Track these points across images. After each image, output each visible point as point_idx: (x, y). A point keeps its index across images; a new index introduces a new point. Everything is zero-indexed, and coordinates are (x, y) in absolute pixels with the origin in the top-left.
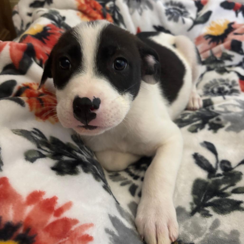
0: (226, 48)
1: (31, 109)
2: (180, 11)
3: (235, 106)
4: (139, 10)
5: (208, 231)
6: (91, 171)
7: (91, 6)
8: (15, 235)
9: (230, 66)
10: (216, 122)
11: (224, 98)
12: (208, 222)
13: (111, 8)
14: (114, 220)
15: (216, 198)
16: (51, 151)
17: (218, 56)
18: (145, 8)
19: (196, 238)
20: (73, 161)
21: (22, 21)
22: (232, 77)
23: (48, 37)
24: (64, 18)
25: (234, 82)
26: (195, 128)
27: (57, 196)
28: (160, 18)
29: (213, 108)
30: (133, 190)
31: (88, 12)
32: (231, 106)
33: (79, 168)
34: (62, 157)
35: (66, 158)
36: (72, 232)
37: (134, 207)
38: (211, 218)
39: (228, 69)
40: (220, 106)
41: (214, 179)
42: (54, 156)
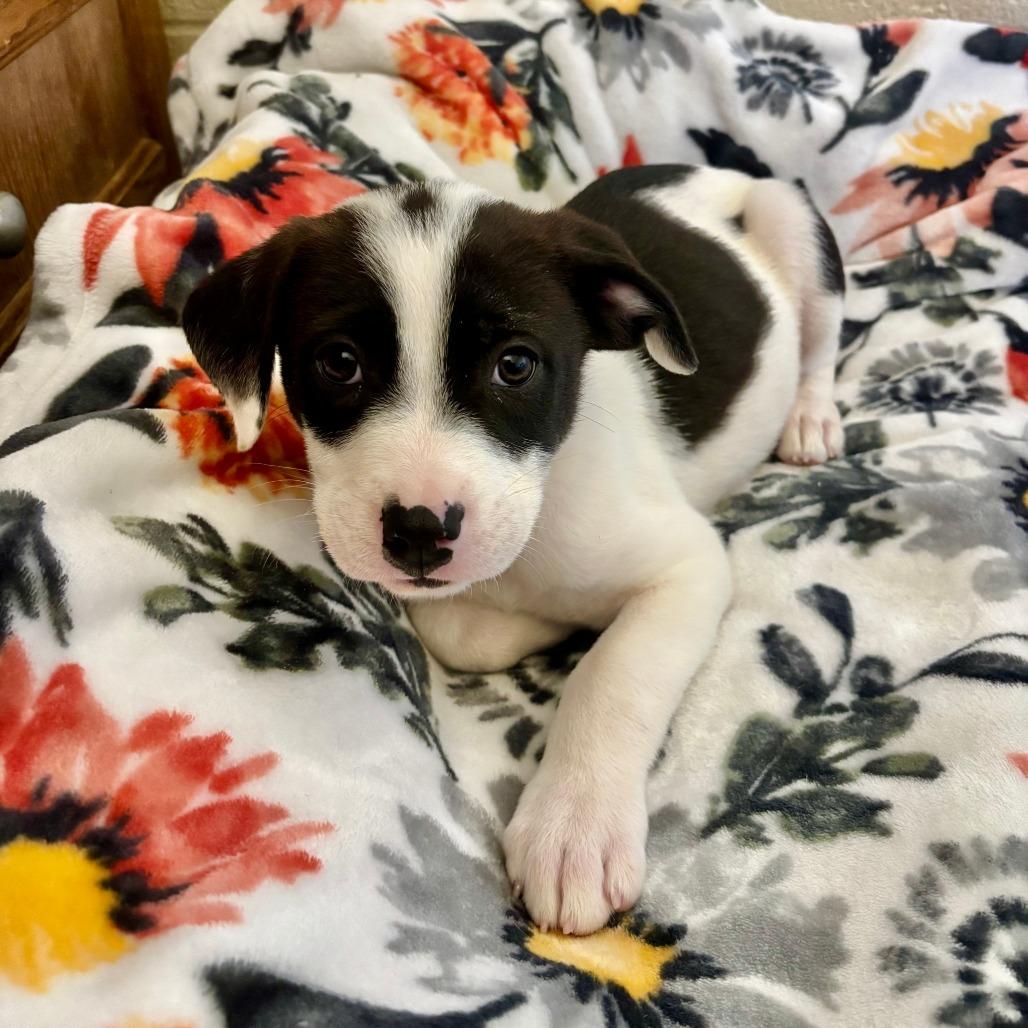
0: (974, 219)
1: (187, 452)
2: (800, 71)
3: (962, 453)
4: (637, 72)
5: (742, 892)
6: (369, 665)
7: (447, 60)
8: (81, 829)
9: (988, 293)
10: (875, 514)
11: (933, 423)
12: (750, 863)
13: (524, 64)
14: (417, 827)
15: (802, 785)
16: (236, 592)
17: (939, 253)
18: (659, 63)
19: (697, 908)
20: (307, 629)
21: (201, 116)
22: (984, 337)
23: (276, 189)
24: (345, 110)
25: (983, 359)
26: (791, 531)
27: (229, 733)
28: (717, 100)
29: (877, 462)
30: (521, 738)
31: (436, 83)
32: (948, 455)
33: (327, 652)
34: (268, 614)
35: (282, 617)
36: (259, 840)
37: (509, 794)
38: (766, 849)
39: (975, 304)
40: (906, 454)
41: (812, 720)
42: (245, 608)
